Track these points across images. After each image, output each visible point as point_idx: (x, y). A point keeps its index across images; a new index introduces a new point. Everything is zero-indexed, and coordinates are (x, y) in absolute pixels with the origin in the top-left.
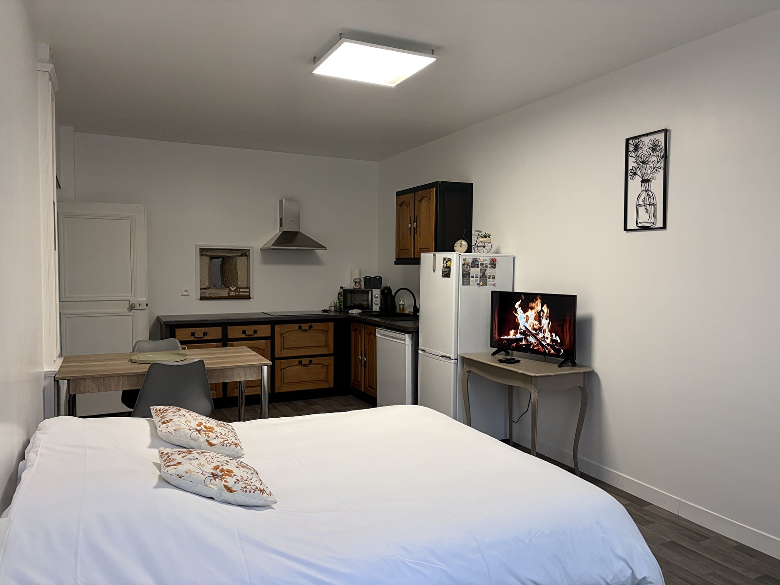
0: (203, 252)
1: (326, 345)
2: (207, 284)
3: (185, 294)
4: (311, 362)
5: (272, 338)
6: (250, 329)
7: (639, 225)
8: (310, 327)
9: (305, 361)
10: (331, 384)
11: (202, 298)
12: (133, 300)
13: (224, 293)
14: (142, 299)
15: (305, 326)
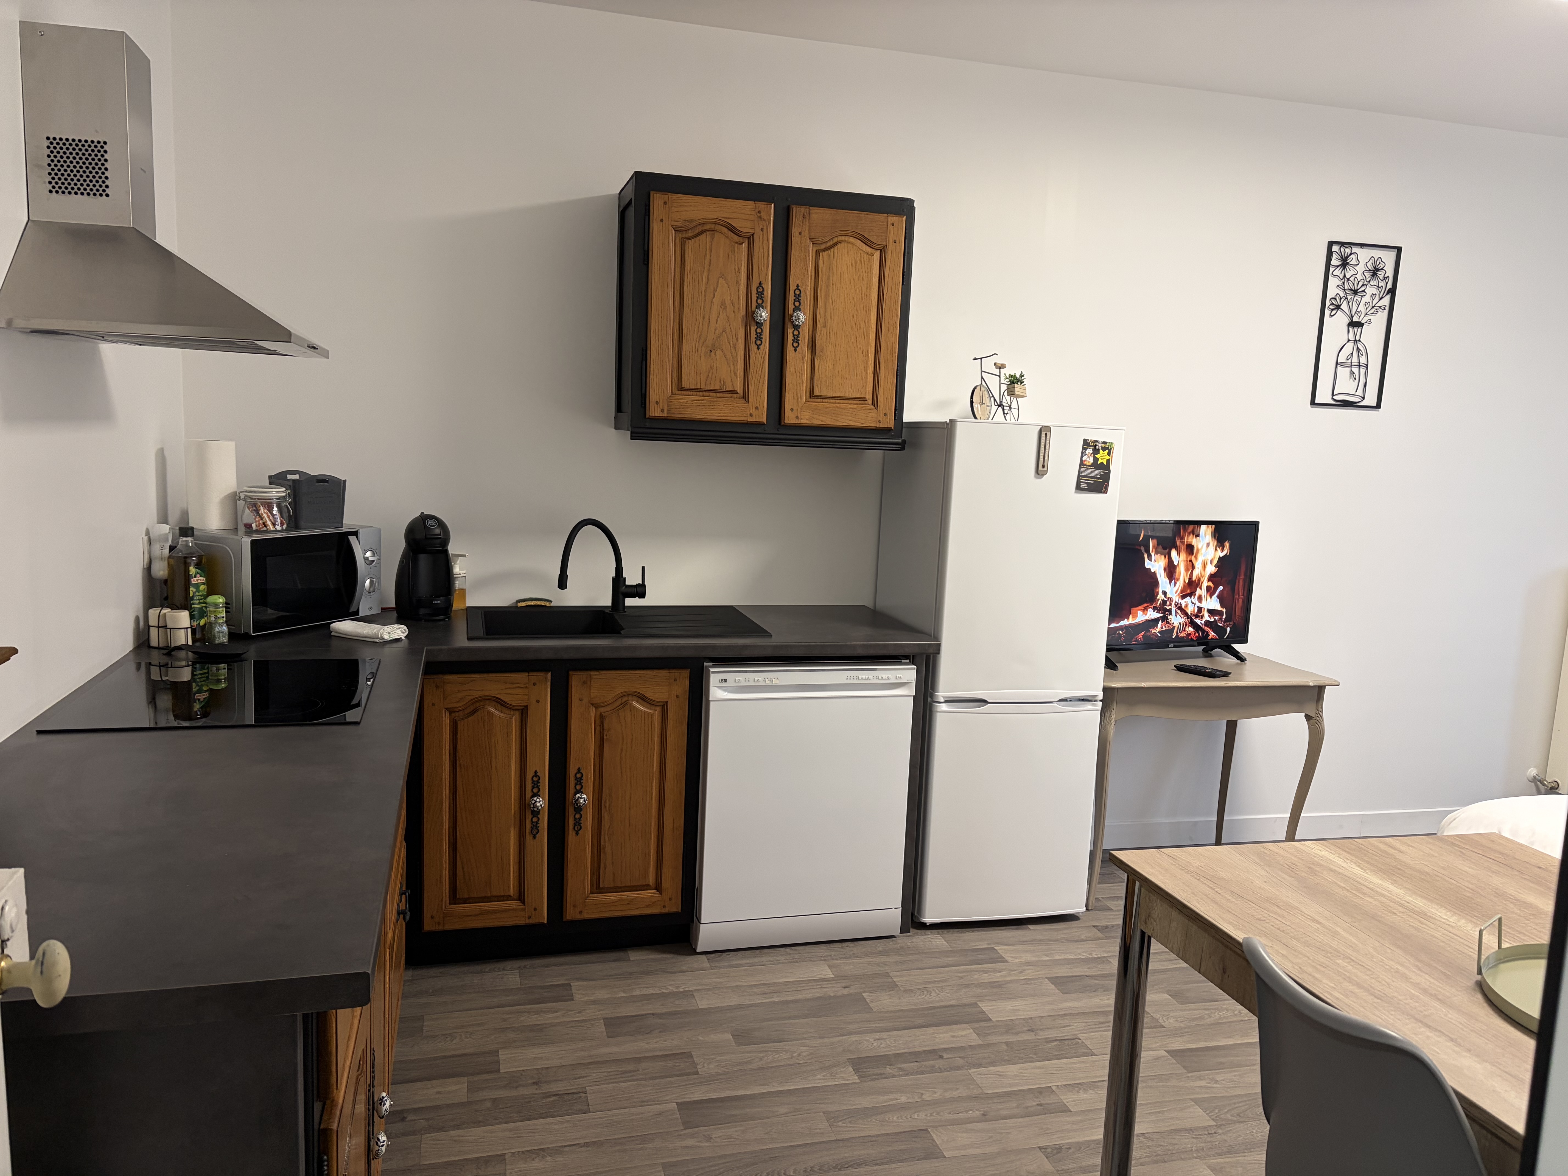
7: (1336, 398)
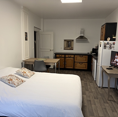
0: (65, 40)
1: (86, 60)
2: (66, 47)
3: (61, 48)
4: (82, 63)
5: (74, 58)
6: (70, 56)
8: (82, 56)
9: (81, 63)
10: (86, 68)
11: (64, 49)
12: (51, 49)
13: (69, 48)
14: (52, 49)
15: (81, 56)
